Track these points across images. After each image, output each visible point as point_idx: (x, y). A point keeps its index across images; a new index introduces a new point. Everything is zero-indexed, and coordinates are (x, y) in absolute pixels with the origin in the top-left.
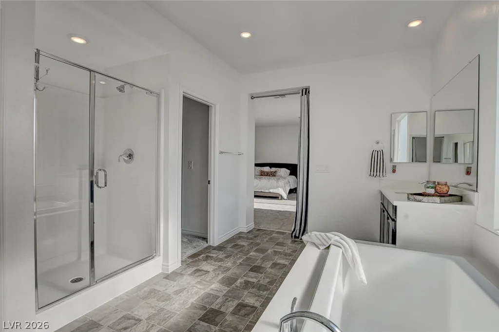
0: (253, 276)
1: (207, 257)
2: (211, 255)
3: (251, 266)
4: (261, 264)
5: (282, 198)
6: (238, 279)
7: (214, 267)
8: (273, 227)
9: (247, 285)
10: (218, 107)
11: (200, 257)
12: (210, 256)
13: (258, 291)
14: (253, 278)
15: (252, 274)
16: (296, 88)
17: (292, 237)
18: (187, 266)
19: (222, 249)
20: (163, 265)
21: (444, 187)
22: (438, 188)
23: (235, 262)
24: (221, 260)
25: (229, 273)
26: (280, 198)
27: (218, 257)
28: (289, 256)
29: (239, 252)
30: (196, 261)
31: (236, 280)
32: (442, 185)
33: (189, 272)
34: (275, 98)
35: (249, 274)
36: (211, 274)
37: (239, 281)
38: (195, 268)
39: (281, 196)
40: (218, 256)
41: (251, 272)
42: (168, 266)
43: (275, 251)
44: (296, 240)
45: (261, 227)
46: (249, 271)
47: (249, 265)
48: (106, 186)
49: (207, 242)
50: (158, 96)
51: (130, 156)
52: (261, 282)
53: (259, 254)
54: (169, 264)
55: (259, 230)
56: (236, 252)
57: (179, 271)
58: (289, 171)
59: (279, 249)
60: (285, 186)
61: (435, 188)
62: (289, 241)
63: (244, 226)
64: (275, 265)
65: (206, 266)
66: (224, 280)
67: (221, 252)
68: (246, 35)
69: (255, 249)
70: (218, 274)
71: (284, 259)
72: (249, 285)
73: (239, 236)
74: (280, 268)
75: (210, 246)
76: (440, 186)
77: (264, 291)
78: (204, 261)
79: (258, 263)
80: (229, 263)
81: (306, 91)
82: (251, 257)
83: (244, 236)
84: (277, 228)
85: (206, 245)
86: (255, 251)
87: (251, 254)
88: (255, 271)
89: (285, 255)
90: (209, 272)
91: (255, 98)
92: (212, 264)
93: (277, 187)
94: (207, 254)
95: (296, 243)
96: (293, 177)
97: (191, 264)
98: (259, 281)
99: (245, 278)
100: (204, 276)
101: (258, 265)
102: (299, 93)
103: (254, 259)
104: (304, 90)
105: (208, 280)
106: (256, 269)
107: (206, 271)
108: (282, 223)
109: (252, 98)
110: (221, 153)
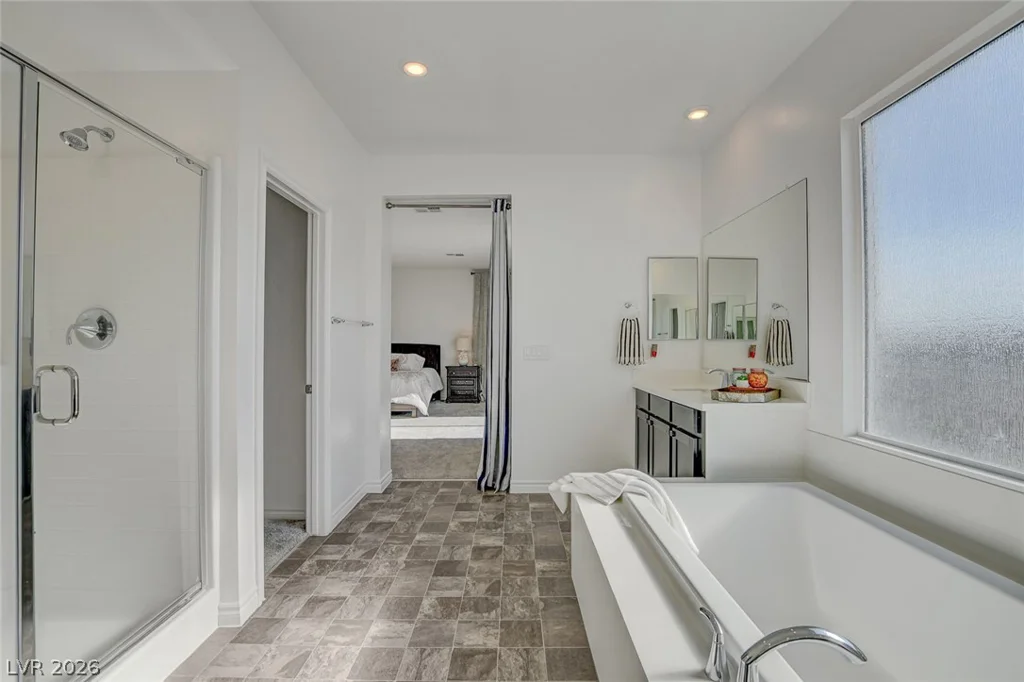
0: (449, 585)
1: (321, 564)
2: (328, 557)
3: (432, 563)
4: (451, 557)
5: (419, 414)
6: (421, 599)
7: (350, 584)
8: (430, 475)
9: (448, 607)
10: (329, 217)
11: (305, 567)
12: (327, 561)
13: (478, 615)
14: (451, 588)
15: (442, 580)
16: (486, 197)
17: (479, 488)
18: (280, 597)
19: (348, 539)
20: (220, 609)
21: (761, 376)
22: (752, 379)
23: (393, 564)
24: (359, 565)
25: (394, 590)
26: (414, 414)
27: (349, 558)
28: (496, 528)
29: (388, 538)
30: (297, 581)
31: (418, 602)
32: (758, 373)
33: (296, 612)
34: (420, 211)
35: (438, 583)
36: (355, 603)
37: (426, 603)
38: (305, 598)
39: (417, 409)
40: (345, 556)
41: (439, 578)
42: (238, 609)
43: (462, 524)
44: (490, 493)
45: (409, 477)
46: (435, 575)
47: (426, 563)
48: (74, 415)
49: (304, 528)
50: (204, 171)
51: (104, 328)
52: (473, 594)
53: (434, 536)
54: (241, 602)
55: (404, 484)
56: (382, 539)
57: (267, 615)
58: (424, 359)
59: (467, 517)
60: (423, 390)
61: (748, 378)
62: (478, 499)
63: (376, 479)
64: (479, 552)
65: (331, 586)
66: (392, 608)
67: (347, 547)
68: (415, 69)
69: (419, 525)
70: (371, 598)
71: (489, 536)
72: (453, 606)
73: (370, 503)
74: (492, 557)
75: (314, 537)
76: (756, 376)
77: (489, 611)
78: (319, 574)
79: (443, 554)
80: (380, 568)
81: (504, 204)
82: (421, 544)
83: (380, 501)
84: (441, 474)
85: (303, 537)
86: (421, 531)
87: (418, 537)
88: (448, 574)
89: (487, 526)
90: (345, 598)
91: (394, 206)
92: (343, 577)
93: (409, 392)
94: (318, 557)
95: (493, 500)
96: (432, 371)
97: (291, 589)
98: (467, 593)
99: (435, 594)
100: (338, 611)
101: (447, 558)
102: (490, 207)
103: (430, 548)
104: (499, 202)
105: (352, 618)
106: (448, 568)
107: (338, 599)
108: (444, 465)
109: (389, 206)
110: (336, 321)
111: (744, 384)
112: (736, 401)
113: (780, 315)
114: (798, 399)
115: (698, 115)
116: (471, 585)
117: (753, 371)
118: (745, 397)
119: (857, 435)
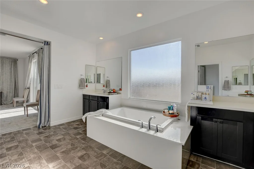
111: (112, 92)
112: (113, 95)
113: (108, 79)
114: (120, 94)
115: (101, 38)
116: (66, 147)
117: (113, 89)
118: (113, 94)
119: (129, 98)
